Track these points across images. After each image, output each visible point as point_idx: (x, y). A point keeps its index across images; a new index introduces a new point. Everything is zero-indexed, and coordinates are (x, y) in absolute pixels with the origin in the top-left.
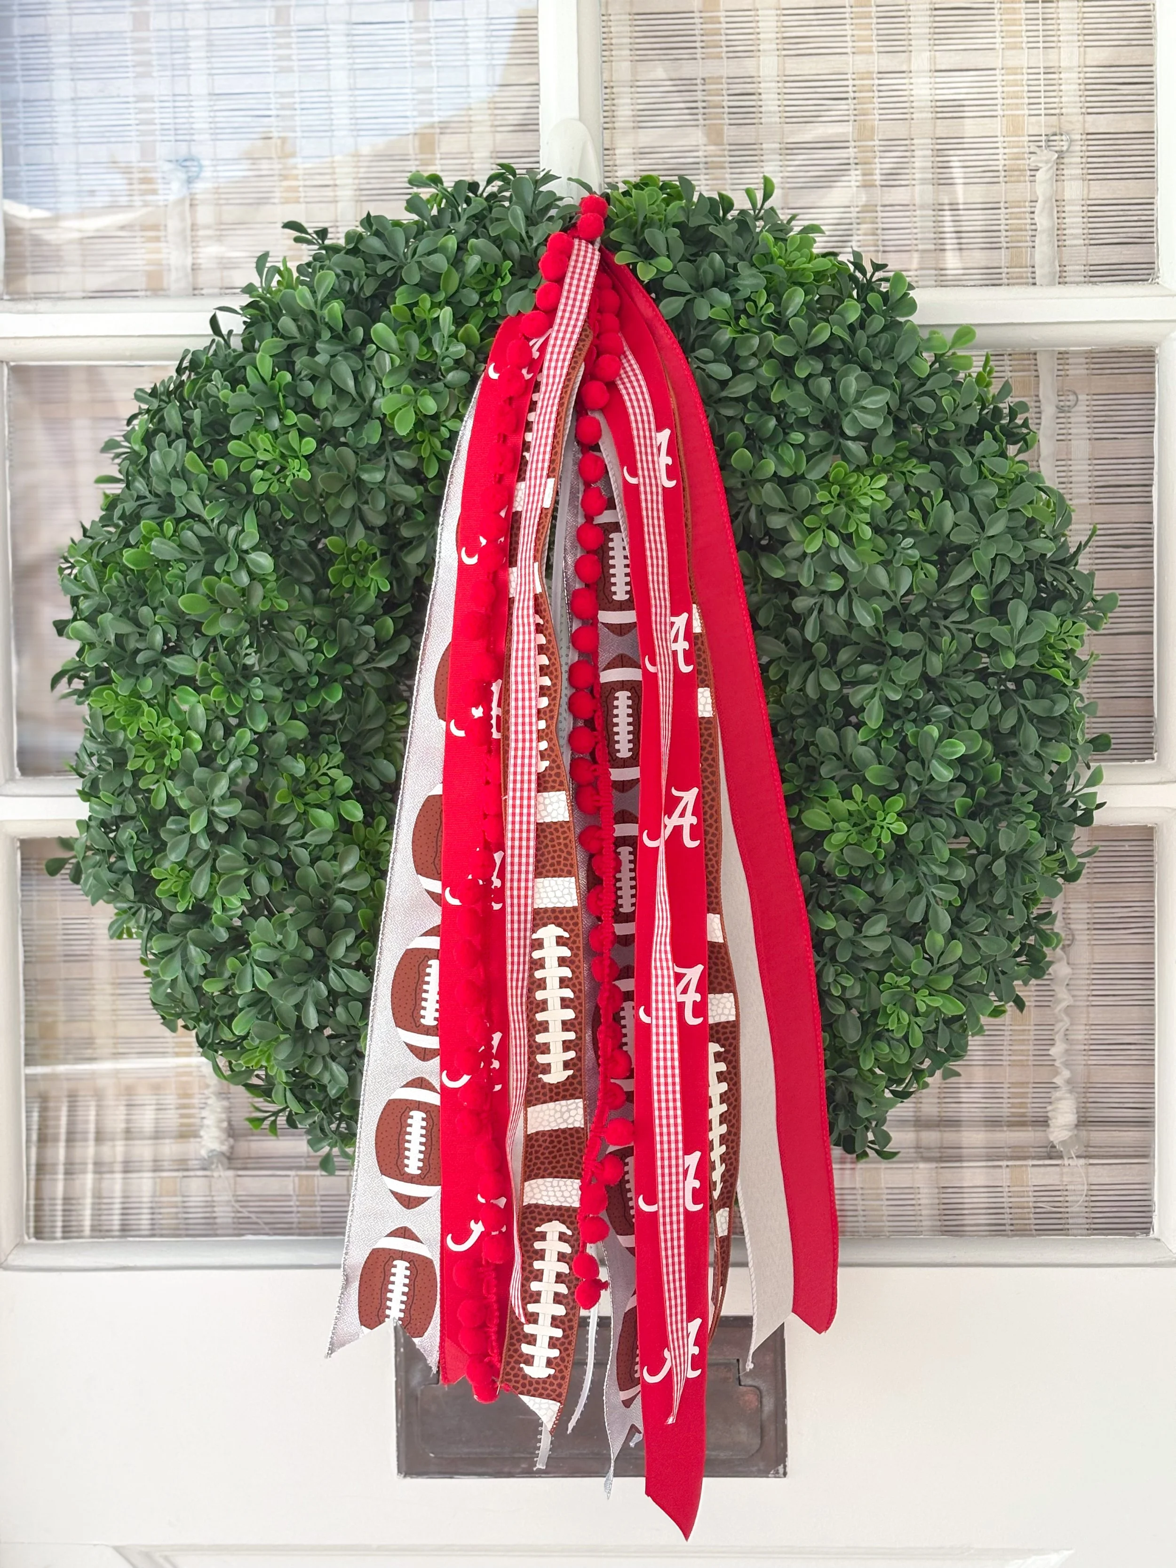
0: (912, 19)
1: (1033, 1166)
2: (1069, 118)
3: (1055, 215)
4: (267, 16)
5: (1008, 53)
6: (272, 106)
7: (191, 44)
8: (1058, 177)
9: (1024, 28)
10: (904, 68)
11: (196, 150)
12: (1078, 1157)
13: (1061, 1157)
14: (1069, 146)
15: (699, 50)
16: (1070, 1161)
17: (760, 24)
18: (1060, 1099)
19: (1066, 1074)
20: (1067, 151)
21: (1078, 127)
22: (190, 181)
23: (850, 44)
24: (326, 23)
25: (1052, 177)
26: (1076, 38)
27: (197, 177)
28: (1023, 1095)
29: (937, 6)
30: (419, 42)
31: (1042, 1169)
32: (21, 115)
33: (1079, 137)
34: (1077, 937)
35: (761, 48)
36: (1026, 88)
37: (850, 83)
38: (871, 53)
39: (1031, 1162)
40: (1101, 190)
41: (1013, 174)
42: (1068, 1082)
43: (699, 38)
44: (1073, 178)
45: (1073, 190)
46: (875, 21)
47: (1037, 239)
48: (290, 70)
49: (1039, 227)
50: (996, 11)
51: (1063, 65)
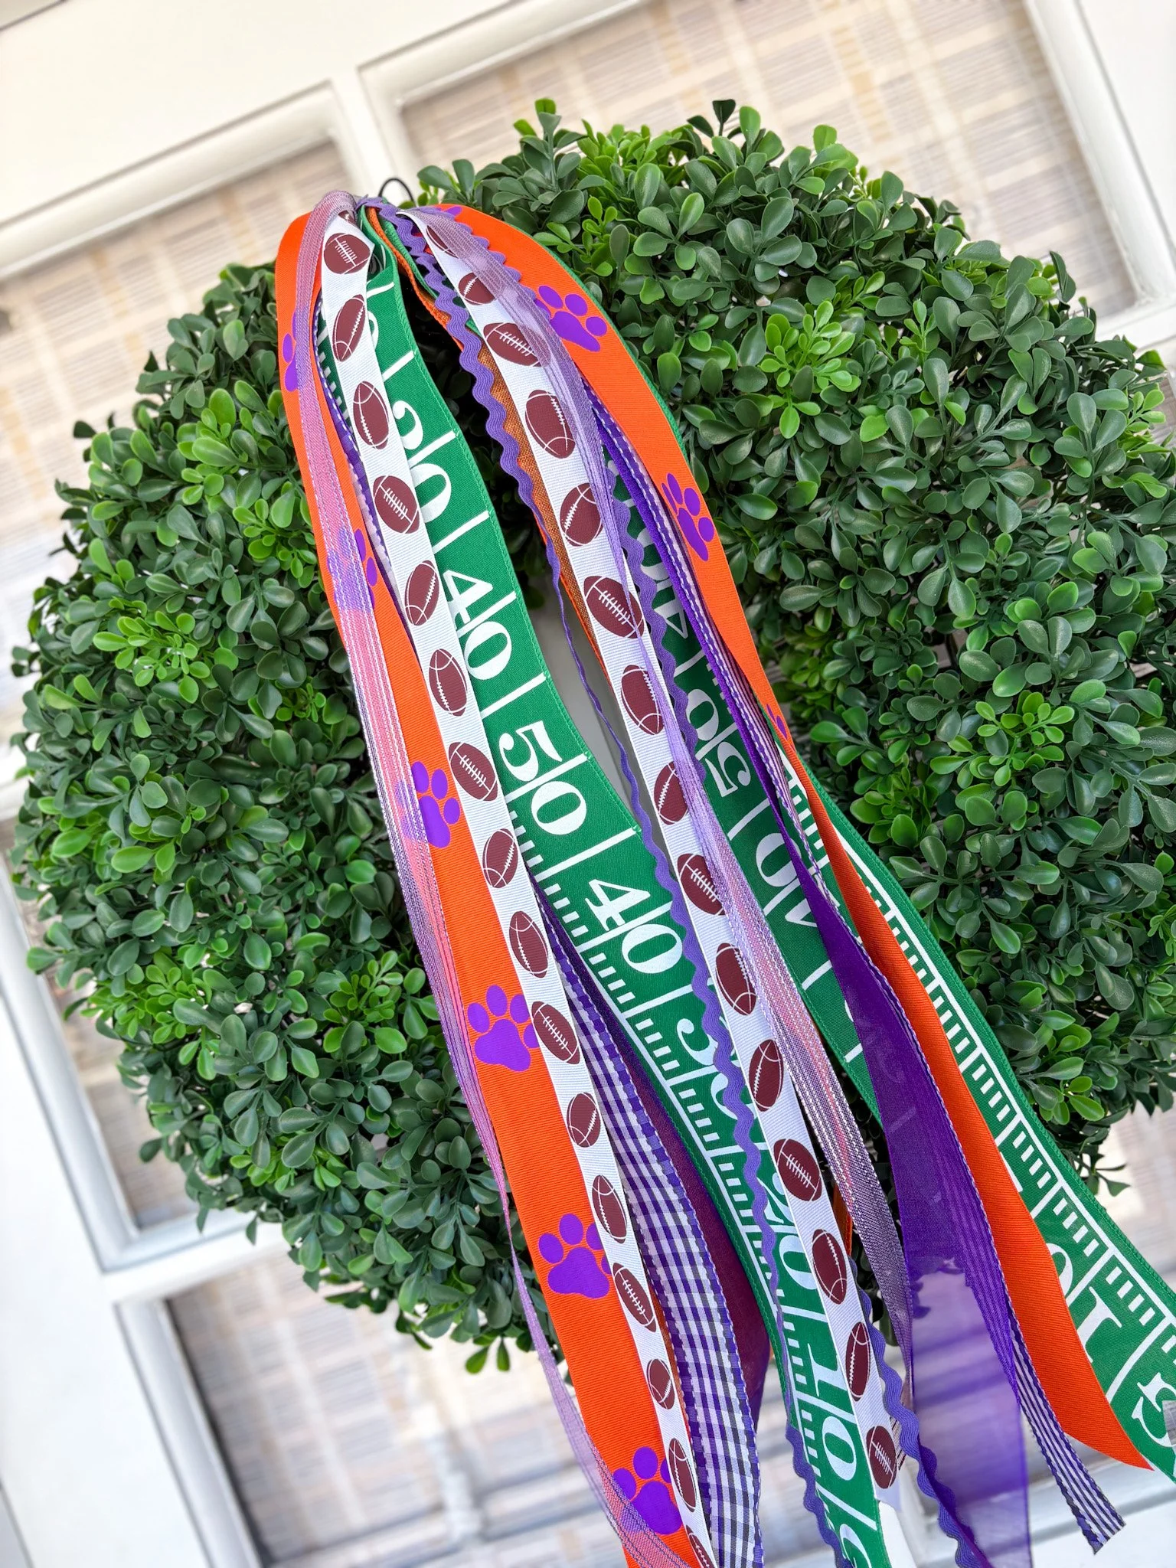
50: (853, 108)
51: (942, 136)
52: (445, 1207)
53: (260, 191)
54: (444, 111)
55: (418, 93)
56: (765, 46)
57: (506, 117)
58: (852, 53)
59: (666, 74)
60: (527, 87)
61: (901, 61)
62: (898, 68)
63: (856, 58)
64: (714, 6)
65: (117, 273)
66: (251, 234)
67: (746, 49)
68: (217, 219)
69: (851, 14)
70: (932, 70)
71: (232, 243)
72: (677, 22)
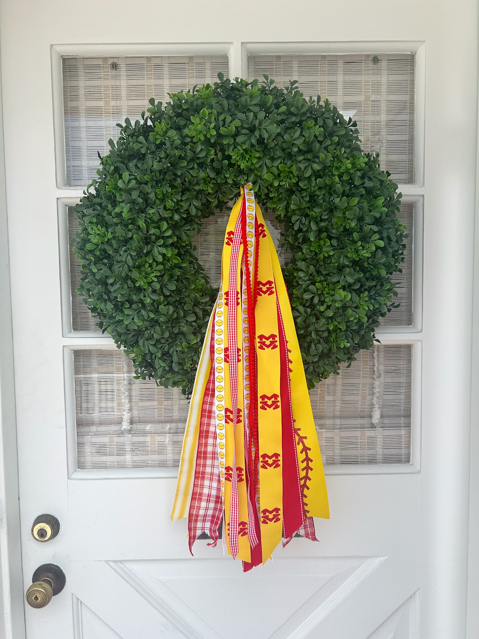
2: (383, 136)
4: (146, 102)
7: (122, 110)
9: (370, 109)
12: (380, 427)
14: (382, 144)
20: (382, 146)
21: (386, 138)
26: (385, 112)
29: (345, 102)
32: (70, 131)
33: (385, 142)
36: (371, 127)
39: (367, 429)
40: (392, 158)
44: (384, 154)
50: (362, 104)
51: (381, 120)
55: (254, 54)
56: (347, 78)
57: (274, 68)
58: (368, 89)
59: (319, 74)
60: (282, 62)
61: (379, 96)
62: (378, 97)
63: (369, 90)
64: (338, 61)
65: (152, 67)
66: (193, 72)
67: (342, 76)
68: (186, 63)
69: (371, 78)
70: (386, 102)
71: (187, 72)
72: (327, 62)
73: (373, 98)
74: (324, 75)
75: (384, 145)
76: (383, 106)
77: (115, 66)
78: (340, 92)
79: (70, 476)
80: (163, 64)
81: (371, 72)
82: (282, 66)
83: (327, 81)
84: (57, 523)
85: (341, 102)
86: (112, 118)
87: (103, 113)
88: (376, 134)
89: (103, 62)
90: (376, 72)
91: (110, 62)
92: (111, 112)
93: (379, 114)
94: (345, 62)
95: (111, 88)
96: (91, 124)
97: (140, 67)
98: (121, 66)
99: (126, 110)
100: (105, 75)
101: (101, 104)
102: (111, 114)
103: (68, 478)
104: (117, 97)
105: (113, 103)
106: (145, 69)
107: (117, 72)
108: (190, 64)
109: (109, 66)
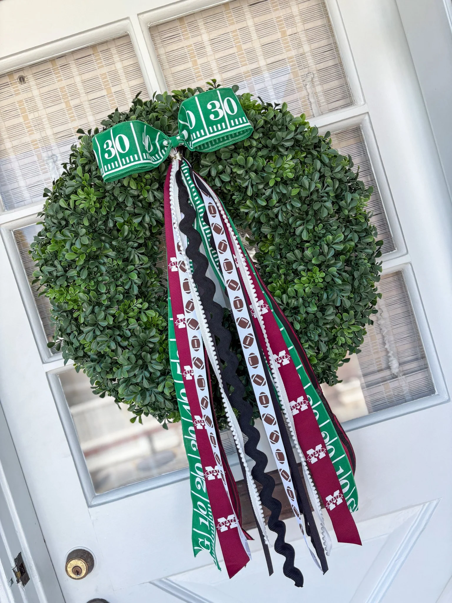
0: (256, 51)
1: (390, 382)
2: (311, 67)
3: (316, 98)
4: (63, 106)
5: (288, 53)
6: (73, 132)
7: (43, 120)
8: (313, 86)
9: (290, 44)
10: (258, 66)
11: (54, 152)
12: (403, 375)
13: (397, 377)
14: (314, 76)
15: (195, 79)
16: (401, 378)
17: (211, 66)
18: (392, 360)
19: (392, 352)
20: (314, 77)
21: (315, 69)
22: (54, 162)
23: (240, 64)
24: (81, 103)
25: (311, 87)
26: (307, 42)
27: (57, 160)
28: (380, 361)
29: (262, 45)
30: (110, 101)
31: (393, 383)
33: (316, 72)
34: (383, 310)
35: (214, 73)
36: (296, 62)
37: (243, 76)
38: (246, 65)
39: (389, 381)
40: (327, 86)
41: (299, 89)
42: (393, 354)
43: (194, 75)
44: (318, 85)
45: (319, 89)
46: (245, 54)
47: (312, 106)
48: (75, 120)
49: (312, 102)
50: (281, 41)
51: (305, 52)
52: (140, 371)
53: (105, 47)
54: (161, 29)
55: (155, 23)
56: (257, 20)
57: (180, 32)
58: (281, 24)
59: (228, 25)
60: (187, 25)
61: (295, 28)
62: (294, 30)
63: (283, 26)
64: (243, 6)
65: (59, 68)
66: (101, 61)
67: (251, 20)
68: (91, 55)
69: (282, 13)
70: (304, 32)
71: (95, 63)
72: (231, 10)
73: (289, 32)
74: (233, 24)
75: (316, 75)
76: (303, 38)
77: (22, 79)
78: (254, 36)
79: (90, 503)
80: (70, 63)
81: (279, 7)
82: (188, 28)
83: (237, 29)
84: (90, 555)
85: (258, 46)
86: (35, 131)
87: (25, 128)
88: (303, 68)
89: (10, 79)
90: (284, 5)
91: (16, 76)
92: (32, 126)
93: (300, 45)
94: (250, 5)
95: (25, 102)
96: (15, 143)
97: (48, 73)
98: (28, 77)
99: (47, 119)
100: (15, 91)
101: (21, 120)
102: (33, 127)
103: (90, 506)
104: (35, 109)
105: (31, 116)
106: (53, 73)
107: (26, 85)
108: (96, 54)
109: (17, 81)
